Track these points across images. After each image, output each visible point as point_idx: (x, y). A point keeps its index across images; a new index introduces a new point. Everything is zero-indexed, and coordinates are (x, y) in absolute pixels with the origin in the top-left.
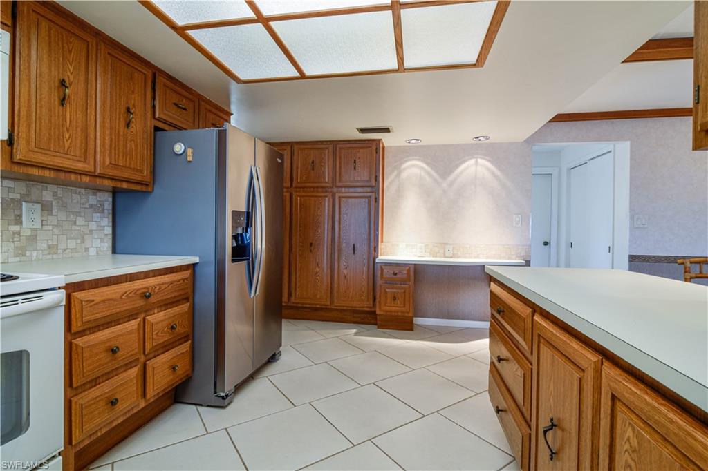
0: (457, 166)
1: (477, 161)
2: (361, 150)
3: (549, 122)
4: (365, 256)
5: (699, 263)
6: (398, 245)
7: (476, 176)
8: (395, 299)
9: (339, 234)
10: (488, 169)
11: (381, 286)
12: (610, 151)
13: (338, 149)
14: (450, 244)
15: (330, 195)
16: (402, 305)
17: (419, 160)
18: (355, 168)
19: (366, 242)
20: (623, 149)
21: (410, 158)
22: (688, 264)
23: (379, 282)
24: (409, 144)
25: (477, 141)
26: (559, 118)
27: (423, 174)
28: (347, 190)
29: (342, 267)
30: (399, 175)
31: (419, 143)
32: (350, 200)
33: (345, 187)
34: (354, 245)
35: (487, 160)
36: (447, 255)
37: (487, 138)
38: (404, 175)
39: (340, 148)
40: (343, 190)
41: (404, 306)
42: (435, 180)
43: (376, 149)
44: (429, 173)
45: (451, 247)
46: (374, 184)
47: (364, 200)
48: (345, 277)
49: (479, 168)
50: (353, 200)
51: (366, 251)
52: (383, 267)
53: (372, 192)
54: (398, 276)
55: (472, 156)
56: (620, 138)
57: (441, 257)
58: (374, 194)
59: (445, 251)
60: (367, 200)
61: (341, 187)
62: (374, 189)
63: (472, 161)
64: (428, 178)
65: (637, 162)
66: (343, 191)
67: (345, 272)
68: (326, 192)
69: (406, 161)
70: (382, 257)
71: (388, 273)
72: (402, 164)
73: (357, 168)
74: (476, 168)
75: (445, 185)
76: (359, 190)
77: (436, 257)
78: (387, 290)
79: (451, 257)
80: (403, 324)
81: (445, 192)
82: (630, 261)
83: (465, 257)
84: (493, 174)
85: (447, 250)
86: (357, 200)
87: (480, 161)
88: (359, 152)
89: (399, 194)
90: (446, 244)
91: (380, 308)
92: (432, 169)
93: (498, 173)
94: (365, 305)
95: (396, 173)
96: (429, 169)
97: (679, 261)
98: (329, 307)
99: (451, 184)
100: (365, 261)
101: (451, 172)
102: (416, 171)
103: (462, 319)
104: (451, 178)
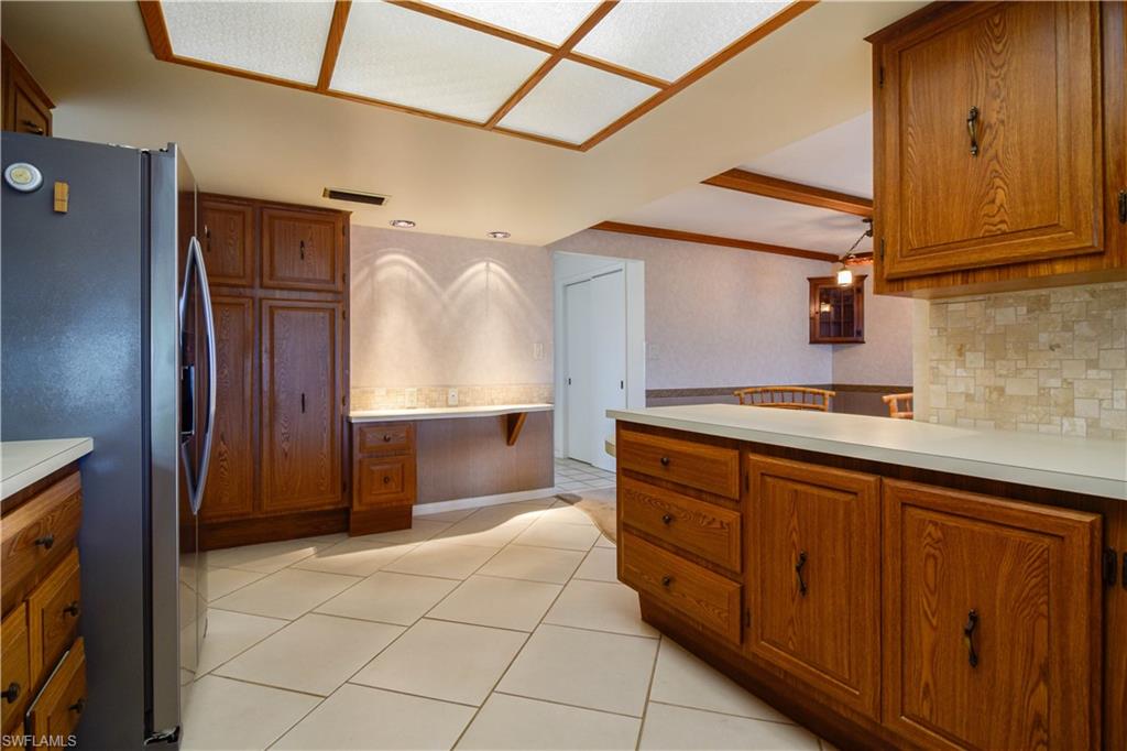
0: (462, 270)
1: (487, 266)
2: (313, 225)
3: (592, 228)
4: (327, 414)
5: (752, 393)
6: (373, 392)
7: (487, 287)
8: (386, 480)
9: (272, 374)
10: (504, 280)
11: (360, 462)
12: (621, 270)
13: (266, 218)
14: (455, 387)
15: (249, 303)
16: (400, 489)
17: (405, 254)
18: (302, 257)
19: (327, 389)
20: (636, 268)
21: (391, 249)
22: (743, 396)
23: (357, 455)
24: (394, 228)
25: (491, 238)
26: (608, 226)
27: (412, 277)
28: (285, 294)
29: (279, 438)
30: (372, 274)
31: (413, 229)
32: (293, 314)
33: (282, 289)
34: (303, 396)
35: (503, 267)
36: (450, 403)
37: (506, 235)
39: (271, 217)
40: (278, 294)
41: (403, 491)
42: (430, 287)
43: (344, 227)
44: (421, 278)
45: (456, 390)
46: (340, 289)
47: (321, 314)
48: (286, 455)
49: (492, 276)
50: (300, 313)
51: (327, 405)
52: (366, 430)
53: (339, 302)
54: (391, 442)
55: (482, 258)
56: (636, 257)
57: (441, 407)
58: (340, 305)
59: (447, 398)
60: (327, 315)
61: (274, 288)
62: (340, 297)
63: (481, 266)
64: (419, 285)
65: (652, 287)
66: (277, 297)
67: (286, 446)
68: (240, 296)
69: (383, 254)
70: (357, 413)
71: (373, 439)
72: (377, 257)
73: (306, 254)
74: (486, 275)
75: (445, 297)
76: (311, 296)
77: (434, 407)
78: (374, 468)
79: (456, 406)
80: (395, 520)
81: (445, 307)
82: (647, 397)
83: (475, 405)
84: (509, 286)
85: (450, 396)
86: (308, 315)
87: (492, 265)
88: (310, 227)
89: (373, 308)
90: (449, 386)
91: (360, 501)
92: (426, 269)
93: (515, 286)
94: (328, 500)
95: (366, 270)
96: (421, 270)
97: (736, 392)
98: (251, 517)
99: (454, 297)
100: (327, 423)
101: (455, 278)
102: (399, 270)
103: (473, 497)
104: (454, 287)
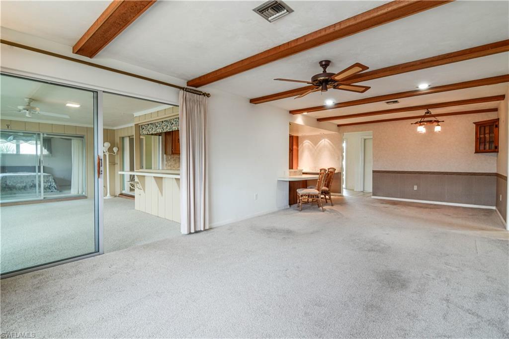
0: (319, 141)
7: (324, 144)
10: (329, 143)
17: (308, 140)
21: (306, 139)
27: (309, 145)
30: (302, 145)
35: (328, 139)
38: (304, 145)
42: (313, 147)
44: (311, 145)
49: (325, 142)
55: (323, 138)
56: (369, 130)
63: (324, 140)
69: (305, 141)
72: (303, 142)
75: (316, 148)
81: (316, 150)
87: (326, 140)
89: (303, 151)
92: (312, 143)
93: (331, 144)
99: (318, 148)
101: (317, 144)
102: (307, 143)
104: (318, 145)
